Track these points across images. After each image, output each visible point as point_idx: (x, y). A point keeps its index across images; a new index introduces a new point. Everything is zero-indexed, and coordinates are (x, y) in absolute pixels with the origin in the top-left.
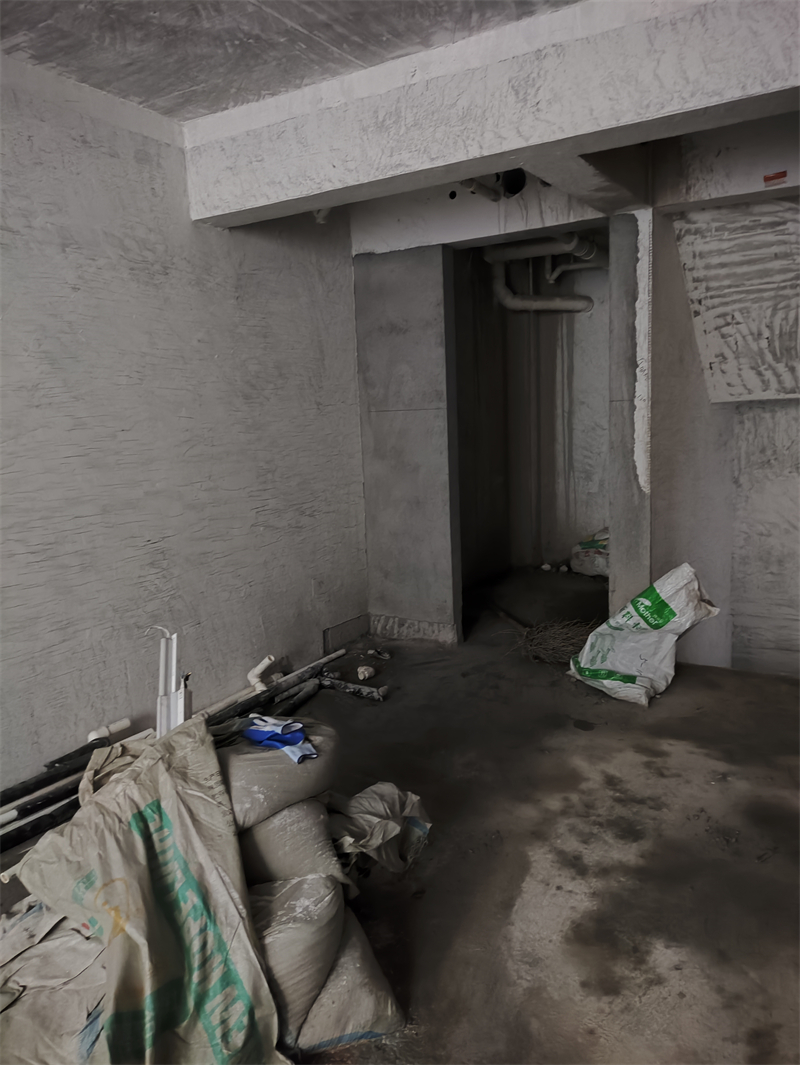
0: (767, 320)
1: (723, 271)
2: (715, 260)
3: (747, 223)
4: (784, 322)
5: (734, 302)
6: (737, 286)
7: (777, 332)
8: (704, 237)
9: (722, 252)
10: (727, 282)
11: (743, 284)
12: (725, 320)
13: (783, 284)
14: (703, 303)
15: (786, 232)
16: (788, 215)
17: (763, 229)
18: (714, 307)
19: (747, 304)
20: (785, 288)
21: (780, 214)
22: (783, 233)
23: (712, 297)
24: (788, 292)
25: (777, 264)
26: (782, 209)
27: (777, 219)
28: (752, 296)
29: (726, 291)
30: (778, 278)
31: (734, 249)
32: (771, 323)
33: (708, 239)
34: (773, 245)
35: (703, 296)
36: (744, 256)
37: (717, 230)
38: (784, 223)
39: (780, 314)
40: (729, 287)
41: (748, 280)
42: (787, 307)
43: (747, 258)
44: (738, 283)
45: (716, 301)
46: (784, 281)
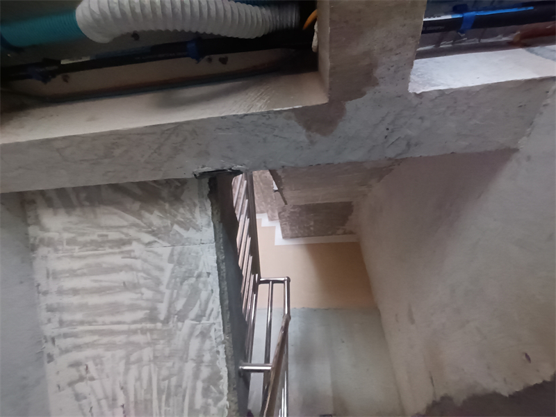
0: (120, 378)
1: (75, 300)
2: (68, 284)
3: (95, 237)
4: (138, 383)
5: (88, 345)
6: (90, 323)
7: (132, 398)
8: (56, 250)
9: (73, 273)
10: (79, 316)
11: (96, 322)
12: (79, 371)
13: (134, 327)
14: (56, 343)
15: (133, 254)
16: (133, 232)
17: (111, 247)
18: (67, 351)
19: (100, 351)
20: (135, 332)
21: (125, 230)
22: (128, 254)
23: (65, 336)
24: (139, 338)
25: (126, 298)
26: (125, 223)
27: (123, 236)
28: (105, 340)
29: (80, 328)
30: (128, 317)
31: (85, 271)
32: (125, 383)
33: (60, 254)
34: (121, 271)
35: (56, 332)
36: (96, 281)
37: (68, 243)
38: (129, 242)
39: (134, 371)
40: (82, 323)
41: (101, 315)
42: (139, 360)
43: (96, 285)
44: (90, 319)
45: (69, 342)
46: (134, 322)
